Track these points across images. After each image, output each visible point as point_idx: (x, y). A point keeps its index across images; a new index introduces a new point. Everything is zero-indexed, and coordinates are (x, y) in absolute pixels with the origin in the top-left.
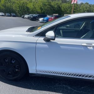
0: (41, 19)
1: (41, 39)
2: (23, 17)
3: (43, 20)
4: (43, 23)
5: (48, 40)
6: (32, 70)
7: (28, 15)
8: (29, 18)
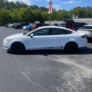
0: (25, 27)
1: (29, 37)
2: (7, 26)
3: (27, 28)
4: (26, 30)
5: (31, 37)
6: (27, 49)
7: (12, 24)
8: (13, 27)
